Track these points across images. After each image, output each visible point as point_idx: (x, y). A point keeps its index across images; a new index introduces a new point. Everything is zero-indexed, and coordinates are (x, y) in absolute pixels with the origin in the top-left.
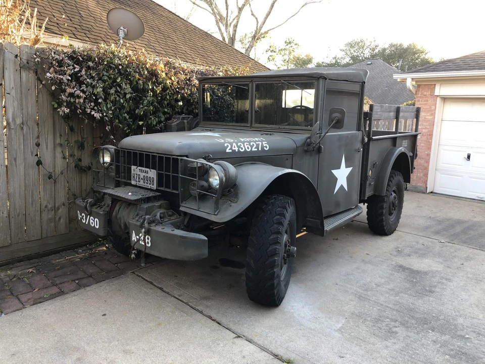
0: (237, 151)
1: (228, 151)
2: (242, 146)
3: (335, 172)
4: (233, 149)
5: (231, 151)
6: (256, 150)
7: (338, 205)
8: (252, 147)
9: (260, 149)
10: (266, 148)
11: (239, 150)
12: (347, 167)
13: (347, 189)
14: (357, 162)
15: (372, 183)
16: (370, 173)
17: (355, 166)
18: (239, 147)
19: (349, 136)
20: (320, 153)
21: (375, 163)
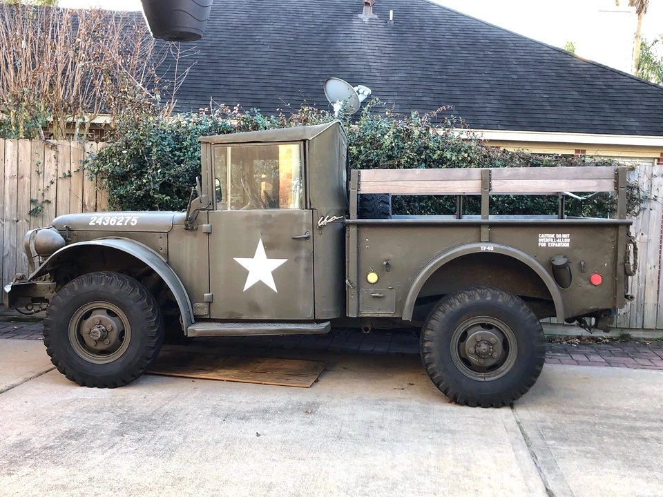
0: (100, 224)
1: (91, 223)
2: (108, 221)
3: (242, 262)
4: (97, 222)
5: (94, 224)
6: (121, 224)
7: (255, 308)
8: (117, 221)
9: (125, 224)
10: (134, 222)
11: (102, 224)
12: (269, 257)
13: (275, 289)
14: (303, 253)
15: (377, 295)
16: (373, 277)
17: (297, 259)
18: (103, 220)
19: (273, 215)
20: (209, 234)
21: (385, 263)
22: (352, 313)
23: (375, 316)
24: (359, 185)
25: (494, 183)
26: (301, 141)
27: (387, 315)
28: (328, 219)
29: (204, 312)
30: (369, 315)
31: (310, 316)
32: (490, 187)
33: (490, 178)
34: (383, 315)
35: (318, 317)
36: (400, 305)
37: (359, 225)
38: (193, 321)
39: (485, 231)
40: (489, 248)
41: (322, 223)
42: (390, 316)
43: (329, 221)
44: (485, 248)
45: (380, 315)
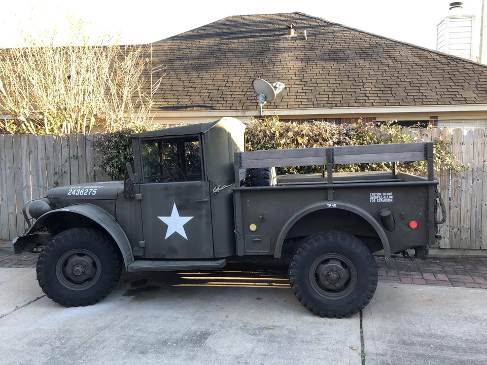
1: (69, 194)
2: (79, 192)
3: (162, 218)
4: (72, 193)
6: (87, 194)
7: (173, 250)
8: (84, 192)
9: (89, 194)
10: (94, 193)
11: (75, 194)
12: (182, 215)
13: (186, 238)
14: (204, 212)
15: (257, 239)
16: (253, 227)
17: (200, 217)
18: (76, 192)
19: (182, 186)
20: (140, 200)
21: (261, 217)
22: (240, 253)
23: (256, 254)
24: (241, 163)
25: (336, 158)
26: (199, 133)
27: (264, 254)
28: (220, 188)
29: (141, 254)
30: (252, 254)
31: (211, 255)
32: (333, 160)
33: (333, 154)
34: (262, 254)
35: (216, 256)
36: (273, 246)
37: (242, 191)
38: (133, 260)
39: (330, 193)
40: (334, 205)
41: (216, 191)
42: (266, 254)
43: (221, 189)
44: (330, 205)
45: (260, 254)
